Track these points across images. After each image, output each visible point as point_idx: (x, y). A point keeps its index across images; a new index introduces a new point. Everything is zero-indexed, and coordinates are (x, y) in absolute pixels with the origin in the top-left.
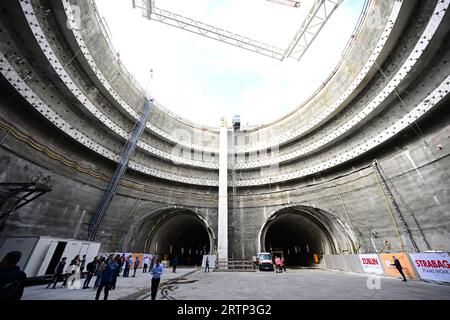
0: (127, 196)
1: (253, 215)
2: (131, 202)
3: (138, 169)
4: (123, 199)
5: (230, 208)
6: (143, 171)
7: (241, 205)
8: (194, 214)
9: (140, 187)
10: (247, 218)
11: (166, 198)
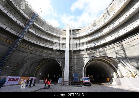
0: (24, 52)
1: (80, 61)
2: (25, 54)
3: (30, 41)
4: (21, 53)
5: (70, 58)
6: (32, 42)
7: (75, 57)
8: (55, 61)
9: (31, 48)
10: (78, 63)
11: (43, 54)
